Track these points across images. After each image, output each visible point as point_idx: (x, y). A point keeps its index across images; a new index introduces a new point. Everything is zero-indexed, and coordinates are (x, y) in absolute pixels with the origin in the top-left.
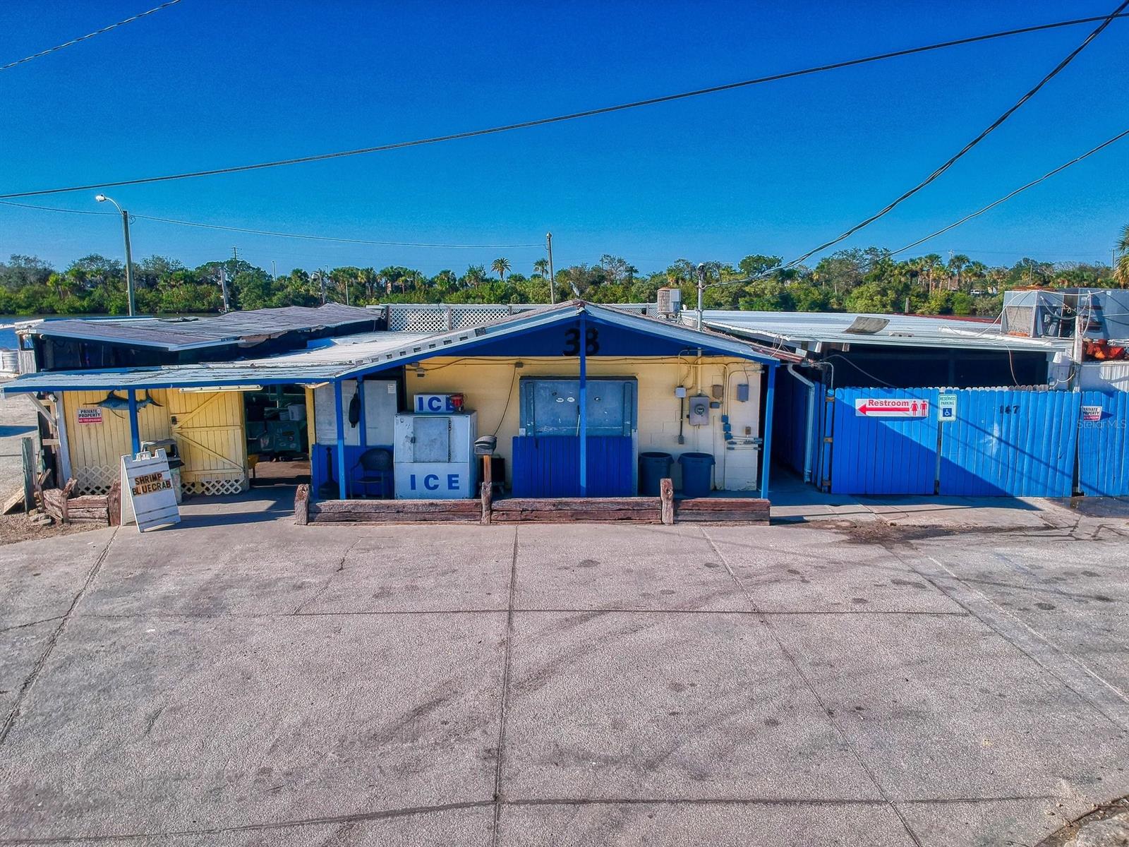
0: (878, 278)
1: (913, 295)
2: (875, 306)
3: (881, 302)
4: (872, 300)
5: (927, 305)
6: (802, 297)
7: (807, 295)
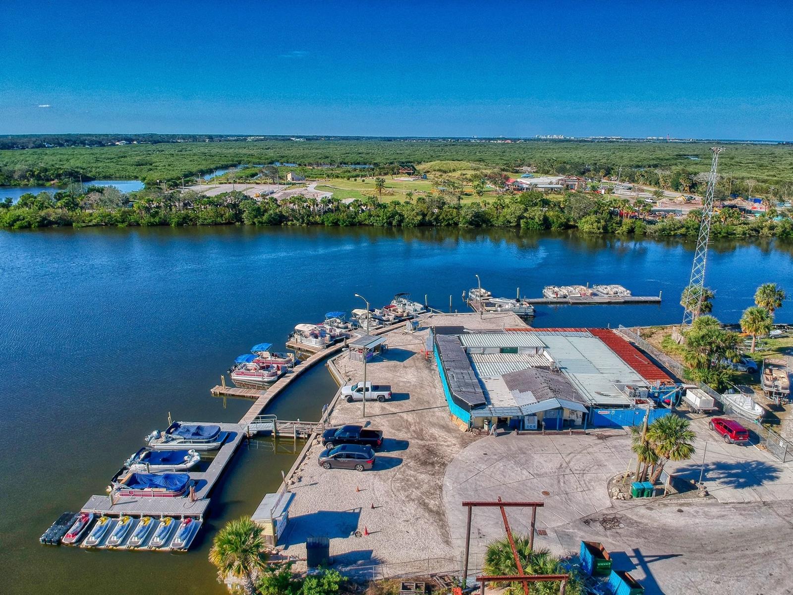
0: (596, 212)
1: (614, 223)
2: (594, 229)
3: (597, 226)
4: (592, 225)
5: (621, 228)
6: (555, 220)
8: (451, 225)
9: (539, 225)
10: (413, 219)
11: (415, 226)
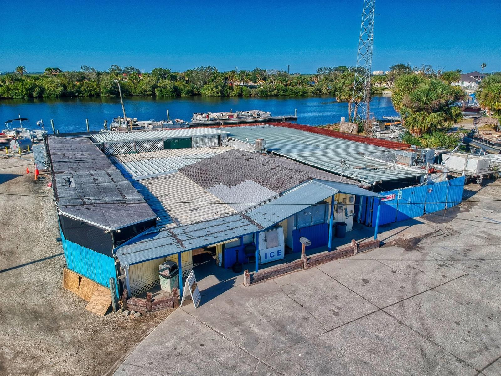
0: (213, 81)
1: (227, 88)
2: (214, 93)
3: (216, 91)
4: (212, 90)
5: (233, 92)
6: (183, 88)
7: (185, 88)
8: (93, 96)
9: (171, 92)
10: (54, 91)
11: (57, 97)
